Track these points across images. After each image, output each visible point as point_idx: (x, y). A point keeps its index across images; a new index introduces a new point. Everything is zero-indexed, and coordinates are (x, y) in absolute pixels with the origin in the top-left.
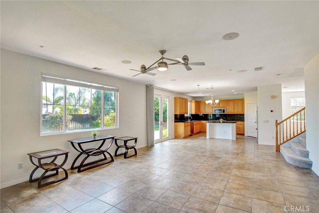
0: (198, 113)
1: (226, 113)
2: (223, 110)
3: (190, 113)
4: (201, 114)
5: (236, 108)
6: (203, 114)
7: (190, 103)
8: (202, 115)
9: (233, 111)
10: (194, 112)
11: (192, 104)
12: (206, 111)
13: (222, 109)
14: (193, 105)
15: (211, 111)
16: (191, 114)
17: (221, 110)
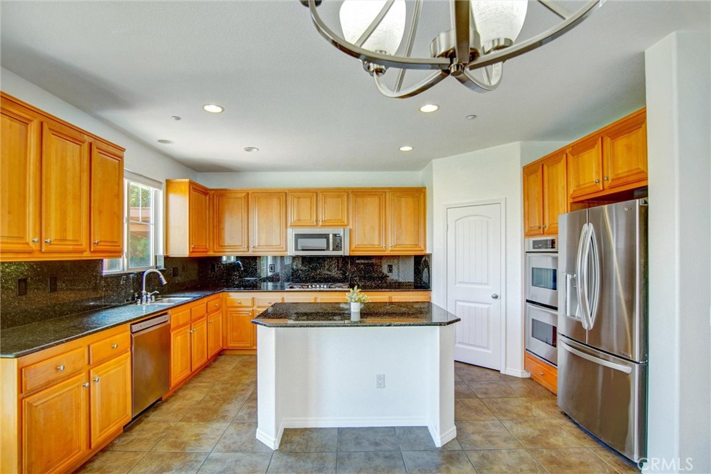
0: (211, 254)
1: (347, 254)
2: (335, 235)
3: (161, 252)
4: (229, 258)
5: (389, 227)
6: (238, 258)
7: (161, 194)
8: (233, 259)
9: (376, 242)
10: (181, 248)
11: (173, 198)
12: (255, 241)
13: (330, 231)
14: (181, 204)
15: (275, 241)
16: (167, 258)
17: (326, 236)
